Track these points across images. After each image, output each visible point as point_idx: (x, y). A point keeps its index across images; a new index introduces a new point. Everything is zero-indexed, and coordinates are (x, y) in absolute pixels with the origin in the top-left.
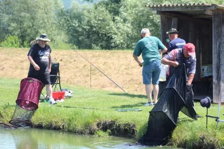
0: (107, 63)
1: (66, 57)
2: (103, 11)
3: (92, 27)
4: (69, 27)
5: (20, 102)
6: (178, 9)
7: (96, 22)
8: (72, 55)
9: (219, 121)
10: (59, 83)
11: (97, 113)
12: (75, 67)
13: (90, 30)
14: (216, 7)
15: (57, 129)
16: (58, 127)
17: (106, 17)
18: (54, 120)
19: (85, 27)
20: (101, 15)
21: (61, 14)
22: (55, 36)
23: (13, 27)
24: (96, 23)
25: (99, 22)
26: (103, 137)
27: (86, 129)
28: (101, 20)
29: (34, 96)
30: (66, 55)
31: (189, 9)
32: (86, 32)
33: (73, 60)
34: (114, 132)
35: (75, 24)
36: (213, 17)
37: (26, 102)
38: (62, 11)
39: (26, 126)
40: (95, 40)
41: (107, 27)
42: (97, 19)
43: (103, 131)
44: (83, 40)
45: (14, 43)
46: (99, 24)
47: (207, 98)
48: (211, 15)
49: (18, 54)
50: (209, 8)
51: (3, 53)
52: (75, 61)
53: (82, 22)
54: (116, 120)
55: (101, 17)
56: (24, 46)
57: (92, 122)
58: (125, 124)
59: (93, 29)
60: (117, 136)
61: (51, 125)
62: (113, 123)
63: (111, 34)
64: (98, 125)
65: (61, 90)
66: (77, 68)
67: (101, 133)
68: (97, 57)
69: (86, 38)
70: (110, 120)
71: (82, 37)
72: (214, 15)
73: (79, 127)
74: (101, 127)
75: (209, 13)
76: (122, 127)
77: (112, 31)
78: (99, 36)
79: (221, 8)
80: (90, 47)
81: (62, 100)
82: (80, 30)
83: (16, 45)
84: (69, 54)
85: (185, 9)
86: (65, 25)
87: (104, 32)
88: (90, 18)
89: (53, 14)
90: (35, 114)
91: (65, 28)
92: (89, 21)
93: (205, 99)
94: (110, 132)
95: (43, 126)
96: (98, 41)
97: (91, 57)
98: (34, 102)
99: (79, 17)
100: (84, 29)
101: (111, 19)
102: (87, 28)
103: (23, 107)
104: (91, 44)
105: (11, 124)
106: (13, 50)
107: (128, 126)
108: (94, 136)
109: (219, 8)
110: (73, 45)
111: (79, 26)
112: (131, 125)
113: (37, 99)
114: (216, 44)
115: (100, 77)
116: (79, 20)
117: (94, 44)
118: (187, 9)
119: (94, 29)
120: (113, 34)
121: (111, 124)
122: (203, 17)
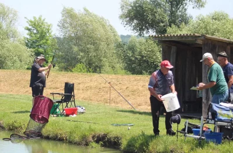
0: (145, 85)
1: (113, 80)
2: (152, 44)
3: (143, 57)
4: (125, 57)
5: (33, 116)
6: (175, 39)
7: (146, 52)
8: (119, 79)
9: (186, 136)
10: (74, 101)
11: (93, 127)
12: (120, 89)
13: (141, 59)
14: (205, 37)
15: (61, 140)
16: (62, 138)
17: (154, 49)
18: (60, 132)
19: (137, 57)
20: (150, 47)
21: (119, 46)
22: (115, 63)
23: (81, 56)
24: (146, 54)
25: (148, 53)
26: (95, 148)
27: (82, 140)
28: (150, 51)
29: (44, 111)
30: (114, 79)
31: (184, 39)
32: (138, 60)
33: (118, 83)
34: (106, 144)
35: (129, 54)
36: (203, 46)
37: (39, 117)
38: (120, 44)
39: (36, 137)
40: (145, 67)
41: (154, 57)
42: (147, 50)
43: (96, 143)
44: (135, 67)
45: (82, 69)
46: (148, 54)
47: (178, 115)
48: (201, 44)
49: (77, 78)
50: (200, 38)
51: (66, 77)
52: (120, 84)
53: (135, 53)
54: (108, 133)
55: (150, 48)
56: (90, 72)
57: (88, 135)
58: (114, 137)
59: (143, 58)
60: (109, 147)
61: (57, 137)
62: (105, 136)
63: (157, 63)
64: (93, 137)
65: (75, 107)
66: (121, 89)
67: (94, 144)
68: (138, 80)
69: (138, 66)
70: (103, 134)
71: (134, 65)
72: (204, 44)
73: (77, 139)
74: (95, 139)
75: (200, 42)
76: (112, 140)
77: (158, 60)
78: (148, 64)
79: (210, 38)
80: (141, 73)
81: (75, 115)
82: (133, 59)
83: (83, 71)
84: (116, 78)
85: (180, 39)
86: (122, 55)
87: (152, 61)
88: (141, 50)
89: (113, 46)
90: (46, 127)
91: (122, 58)
92: (140, 52)
93: (176, 116)
94: (103, 144)
95: (50, 137)
96: (147, 68)
97: (133, 81)
98: (44, 116)
99: (132, 48)
100: (136, 58)
101: (158, 51)
102: (139, 58)
103: (37, 121)
104: (142, 71)
105: (25, 134)
106: (75, 74)
107: (117, 139)
108: (88, 147)
109: (208, 38)
110: (128, 72)
111: (132, 56)
112: (119, 138)
113: (47, 113)
114: (205, 69)
115: (138, 97)
116: (132, 51)
117: (144, 70)
118: (182, 39)
119: (145, 58)
120: (158, 63)
121: (104, 137)
122: (198, 46)
